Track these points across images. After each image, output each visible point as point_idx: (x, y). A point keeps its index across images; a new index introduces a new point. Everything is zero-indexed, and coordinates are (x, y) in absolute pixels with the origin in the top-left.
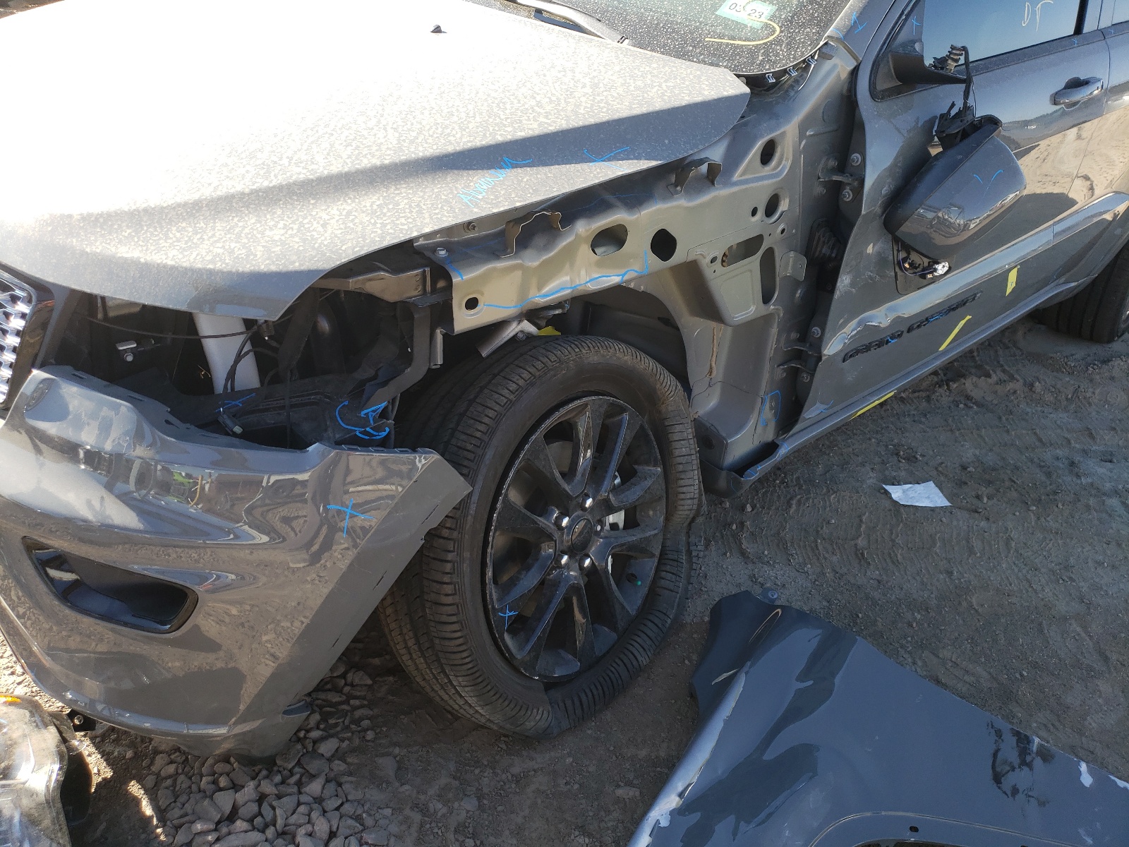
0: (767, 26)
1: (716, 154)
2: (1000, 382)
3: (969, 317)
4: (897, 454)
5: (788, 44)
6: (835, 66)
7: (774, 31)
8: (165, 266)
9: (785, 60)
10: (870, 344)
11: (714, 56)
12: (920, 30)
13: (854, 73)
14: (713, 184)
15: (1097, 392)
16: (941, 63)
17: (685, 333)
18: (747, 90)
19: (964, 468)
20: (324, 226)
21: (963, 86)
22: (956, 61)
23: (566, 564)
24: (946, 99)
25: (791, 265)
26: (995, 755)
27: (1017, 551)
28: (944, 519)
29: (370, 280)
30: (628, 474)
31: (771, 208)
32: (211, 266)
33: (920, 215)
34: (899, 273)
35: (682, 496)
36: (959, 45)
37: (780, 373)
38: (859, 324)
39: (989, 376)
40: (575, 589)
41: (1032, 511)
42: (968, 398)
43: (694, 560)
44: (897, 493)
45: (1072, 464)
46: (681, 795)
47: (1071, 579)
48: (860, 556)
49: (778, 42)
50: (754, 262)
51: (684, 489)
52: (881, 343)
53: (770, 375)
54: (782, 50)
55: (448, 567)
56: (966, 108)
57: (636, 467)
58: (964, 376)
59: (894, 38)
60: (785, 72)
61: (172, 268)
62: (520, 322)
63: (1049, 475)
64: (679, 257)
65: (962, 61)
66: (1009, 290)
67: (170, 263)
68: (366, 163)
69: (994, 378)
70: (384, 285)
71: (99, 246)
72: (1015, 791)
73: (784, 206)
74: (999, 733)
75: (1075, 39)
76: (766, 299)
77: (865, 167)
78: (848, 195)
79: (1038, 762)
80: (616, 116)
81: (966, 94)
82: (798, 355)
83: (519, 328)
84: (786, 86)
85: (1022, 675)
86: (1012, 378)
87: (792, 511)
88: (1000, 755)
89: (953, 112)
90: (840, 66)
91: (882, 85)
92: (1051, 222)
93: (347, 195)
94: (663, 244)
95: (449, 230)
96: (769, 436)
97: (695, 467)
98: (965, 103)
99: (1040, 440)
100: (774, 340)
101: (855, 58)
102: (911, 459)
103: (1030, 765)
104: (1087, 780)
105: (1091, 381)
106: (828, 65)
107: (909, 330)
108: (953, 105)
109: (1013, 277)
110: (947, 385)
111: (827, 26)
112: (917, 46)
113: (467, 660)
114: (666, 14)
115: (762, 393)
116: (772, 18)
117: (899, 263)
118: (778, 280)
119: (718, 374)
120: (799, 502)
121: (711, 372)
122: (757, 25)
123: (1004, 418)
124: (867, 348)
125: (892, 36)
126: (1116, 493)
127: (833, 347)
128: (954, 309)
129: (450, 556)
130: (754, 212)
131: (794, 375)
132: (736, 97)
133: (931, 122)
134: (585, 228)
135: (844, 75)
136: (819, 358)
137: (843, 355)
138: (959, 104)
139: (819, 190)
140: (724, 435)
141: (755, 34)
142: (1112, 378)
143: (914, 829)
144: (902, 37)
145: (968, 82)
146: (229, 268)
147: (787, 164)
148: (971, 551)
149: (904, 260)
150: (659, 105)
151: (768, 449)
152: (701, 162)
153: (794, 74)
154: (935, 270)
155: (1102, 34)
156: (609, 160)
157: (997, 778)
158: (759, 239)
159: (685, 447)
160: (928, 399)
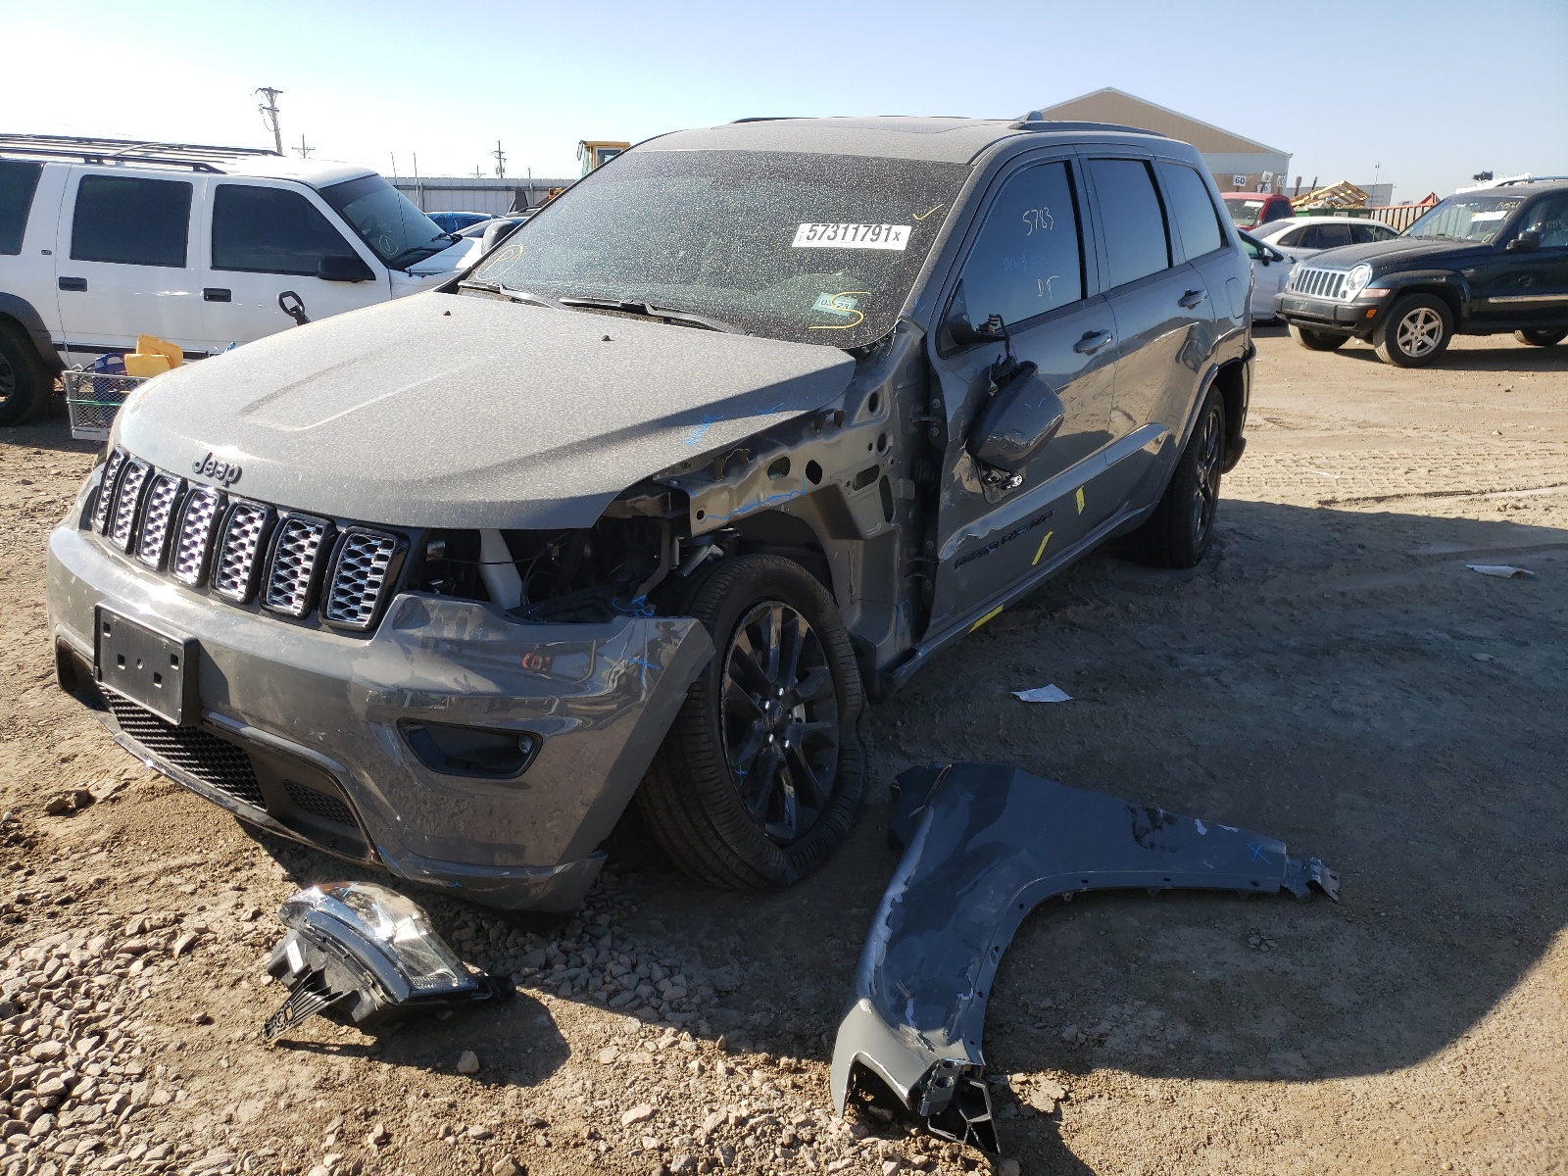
0: (852, 315)
1: (838, 405)
2: (1097, 608)
3: (1051, 533)
4: (1018, 671)
5: (872, 325)
6: (909, 337)
7: (860, 317)
8: (506, 502)
9: (871, 336)
10: (974, 552)
11: (820, 339)
12: (964, 305)
13: (924, 340)
14: (840, 427)
15: (1185, 605)
16: (984, 327)
17: (828, 553)
18: (853, 359)
19: (1078, 673)
20: (605, 466)
21: (1004, 342)
22: (995, 325)
23: (773, 742)
24: (994, 353)
25: (901, 489)
26: (1134, 825)
27: (1133, 721)
28: (1069, 709)
29: (640, 500)
30: (803, 676)
31: (881, 445)
32: (541, 498)
33: (992, 440)
34: (985, 487)
35: (849, 692)
36: (994, 314)
37: (907, 584)
38: (962, 535)
39: (1087, 604)
40: (781, 765)
41: (1142, 694)
42: (1072, 624)
43: (868, 748)
44: (1024, 696)
45: (1171, 659)
46: (906, 884)
47: (1181, 733)
48: (1004, 742)
49: (864, 323)
50: (874, 487)
51: (850, 686)
52: (983, 552)
53: (899, 585)
54: (868, 330)
55: (702, 721)
56: (1009, 357)
57: (808, 669)
58: (1064, 607)
59: (947, 314)
60: (875, 344)
61: (512, 502)
62: (709, 546)
63: (1152, 668)
64: (825, 481)
65: (999, 326)
66: (1080, 510)
67: (509, 499)
68: (615, 427)
69: (1092, 605)
70: (647, 504)
71: (449, 496)
72: (1152, 845)
73: (890, 442)
74: (1134, 811)
75: (1083, 303)
76: (888, 519)
77: (945, 408)
78: (935, 432)
79: (1165, 825)
80: (770, 384)
81: (1007, 347)
82: (918, 567)
83: (709, 552)
84: (877, 354)
85: (1151, 796)
86: (1107, 603)
87: (937, 721)
88: (1137, 825)
89: (1001, 361)
90: (913, 336)
91: (944, 349)
92: (1102, 448)
93: (610, 448)
94: (814, 471)
95: (672, 469)
96: (907, 644)
97: (855, 666)
98: (1008, 354)
99: (1142, 646)
100: (898, 553)
101: (923, 330)
102: (1031, 672)
103: (1160, 828)
104: (1202, 830)
105: (1178, 597)
106: (904, 336)
107: (1003, 541)
108: (999, 357)
109: (1080, 495)
110: (1051, 615)
111: (898, 310)
112: (965, 317)
113: (724, 797)
114: (773, 312)
115: (896, 602)
116: (856, 307)
117: (983, 479)
118: (894, 501)
119: (857, 591)
120: (941, 713)
121: (851, 591)
122: (846, 314)
123: (1107, 635)
124: (972, 557)
125: (945, 313)
126: (1209, 673)
127: (946, 553)
128: (1036, 524)
129: (702, 712)
130: (870, 448)
131: (918, 583)
132: (847, 363)
133: (986, 370)
134: (763, 461)
135: (917, 343)
136: (938, 564)
137: (954, 561)
138: (1004, 356)
139: (912, 429)
140: (871, 641)
141: (845, 320)
142: (1195, 593)
143: (1085, 881)
144: (952, 313)
145: (1006, 339)
146: (554, 497)
147: (888, 410)
148: (1097, 726)
149: (987, 476)
150: (796, 374)
151: (909, 654)
152: (831, 411)
153: (882, 345)
154: (1013, 482)
155: (1104, 297)
156: (774, 412)
157: (1138, 839)
158: (875, 469)
159: (845, 651)
160: (1036, 629)
